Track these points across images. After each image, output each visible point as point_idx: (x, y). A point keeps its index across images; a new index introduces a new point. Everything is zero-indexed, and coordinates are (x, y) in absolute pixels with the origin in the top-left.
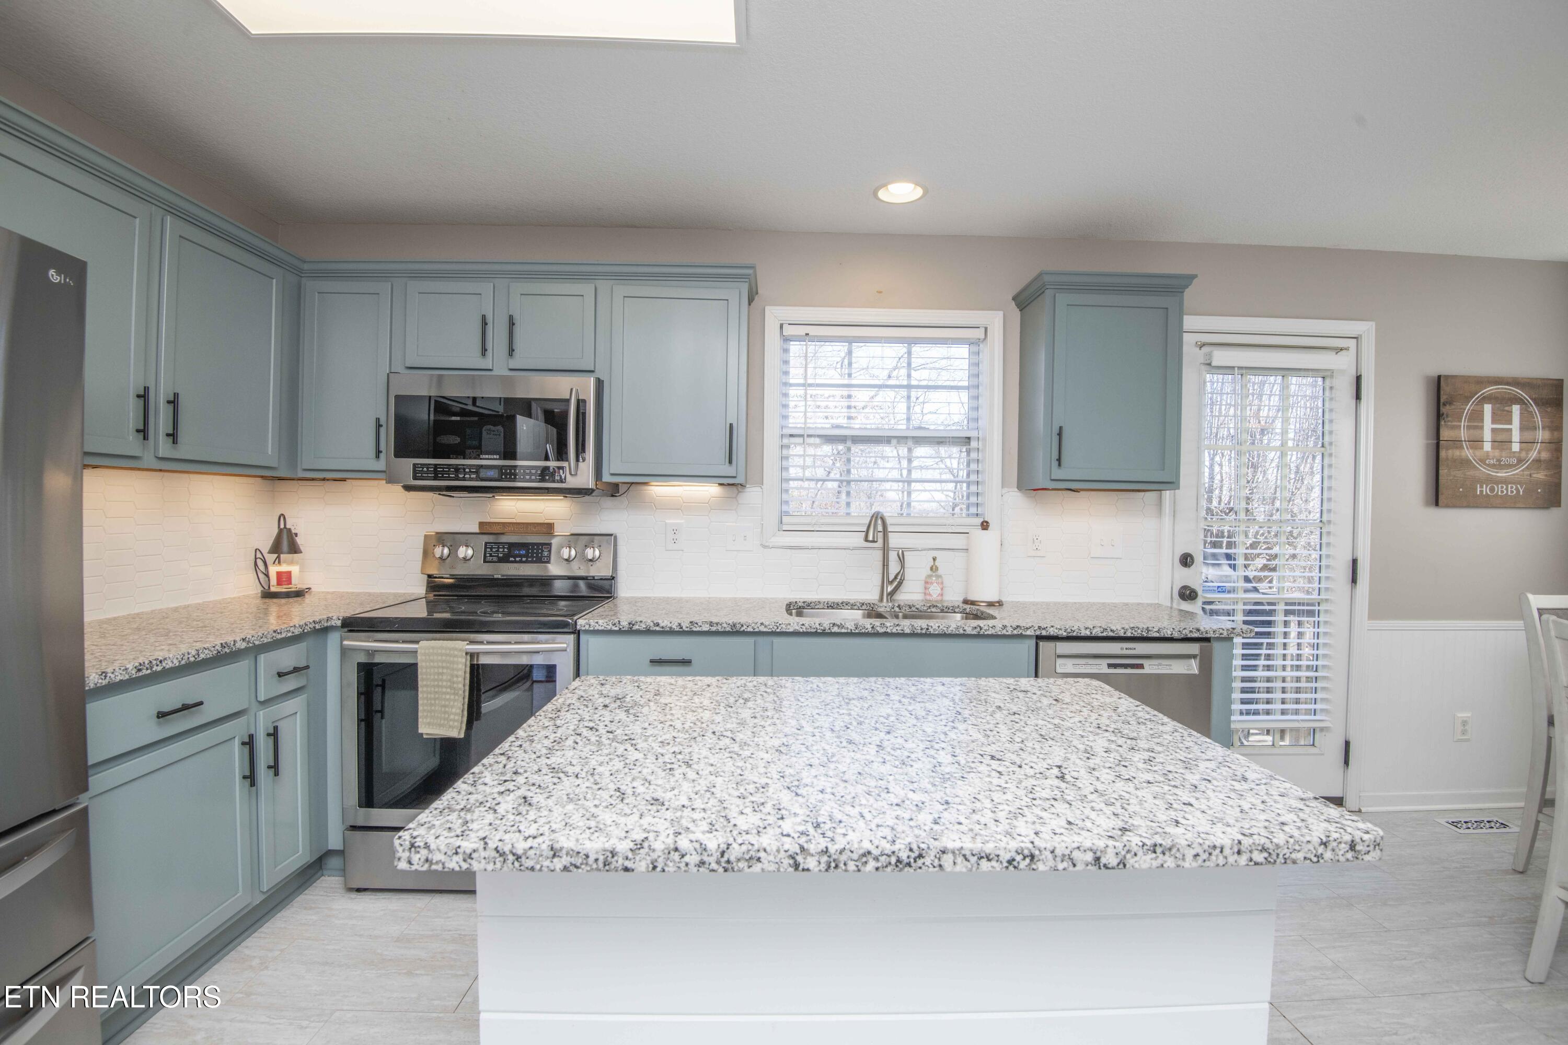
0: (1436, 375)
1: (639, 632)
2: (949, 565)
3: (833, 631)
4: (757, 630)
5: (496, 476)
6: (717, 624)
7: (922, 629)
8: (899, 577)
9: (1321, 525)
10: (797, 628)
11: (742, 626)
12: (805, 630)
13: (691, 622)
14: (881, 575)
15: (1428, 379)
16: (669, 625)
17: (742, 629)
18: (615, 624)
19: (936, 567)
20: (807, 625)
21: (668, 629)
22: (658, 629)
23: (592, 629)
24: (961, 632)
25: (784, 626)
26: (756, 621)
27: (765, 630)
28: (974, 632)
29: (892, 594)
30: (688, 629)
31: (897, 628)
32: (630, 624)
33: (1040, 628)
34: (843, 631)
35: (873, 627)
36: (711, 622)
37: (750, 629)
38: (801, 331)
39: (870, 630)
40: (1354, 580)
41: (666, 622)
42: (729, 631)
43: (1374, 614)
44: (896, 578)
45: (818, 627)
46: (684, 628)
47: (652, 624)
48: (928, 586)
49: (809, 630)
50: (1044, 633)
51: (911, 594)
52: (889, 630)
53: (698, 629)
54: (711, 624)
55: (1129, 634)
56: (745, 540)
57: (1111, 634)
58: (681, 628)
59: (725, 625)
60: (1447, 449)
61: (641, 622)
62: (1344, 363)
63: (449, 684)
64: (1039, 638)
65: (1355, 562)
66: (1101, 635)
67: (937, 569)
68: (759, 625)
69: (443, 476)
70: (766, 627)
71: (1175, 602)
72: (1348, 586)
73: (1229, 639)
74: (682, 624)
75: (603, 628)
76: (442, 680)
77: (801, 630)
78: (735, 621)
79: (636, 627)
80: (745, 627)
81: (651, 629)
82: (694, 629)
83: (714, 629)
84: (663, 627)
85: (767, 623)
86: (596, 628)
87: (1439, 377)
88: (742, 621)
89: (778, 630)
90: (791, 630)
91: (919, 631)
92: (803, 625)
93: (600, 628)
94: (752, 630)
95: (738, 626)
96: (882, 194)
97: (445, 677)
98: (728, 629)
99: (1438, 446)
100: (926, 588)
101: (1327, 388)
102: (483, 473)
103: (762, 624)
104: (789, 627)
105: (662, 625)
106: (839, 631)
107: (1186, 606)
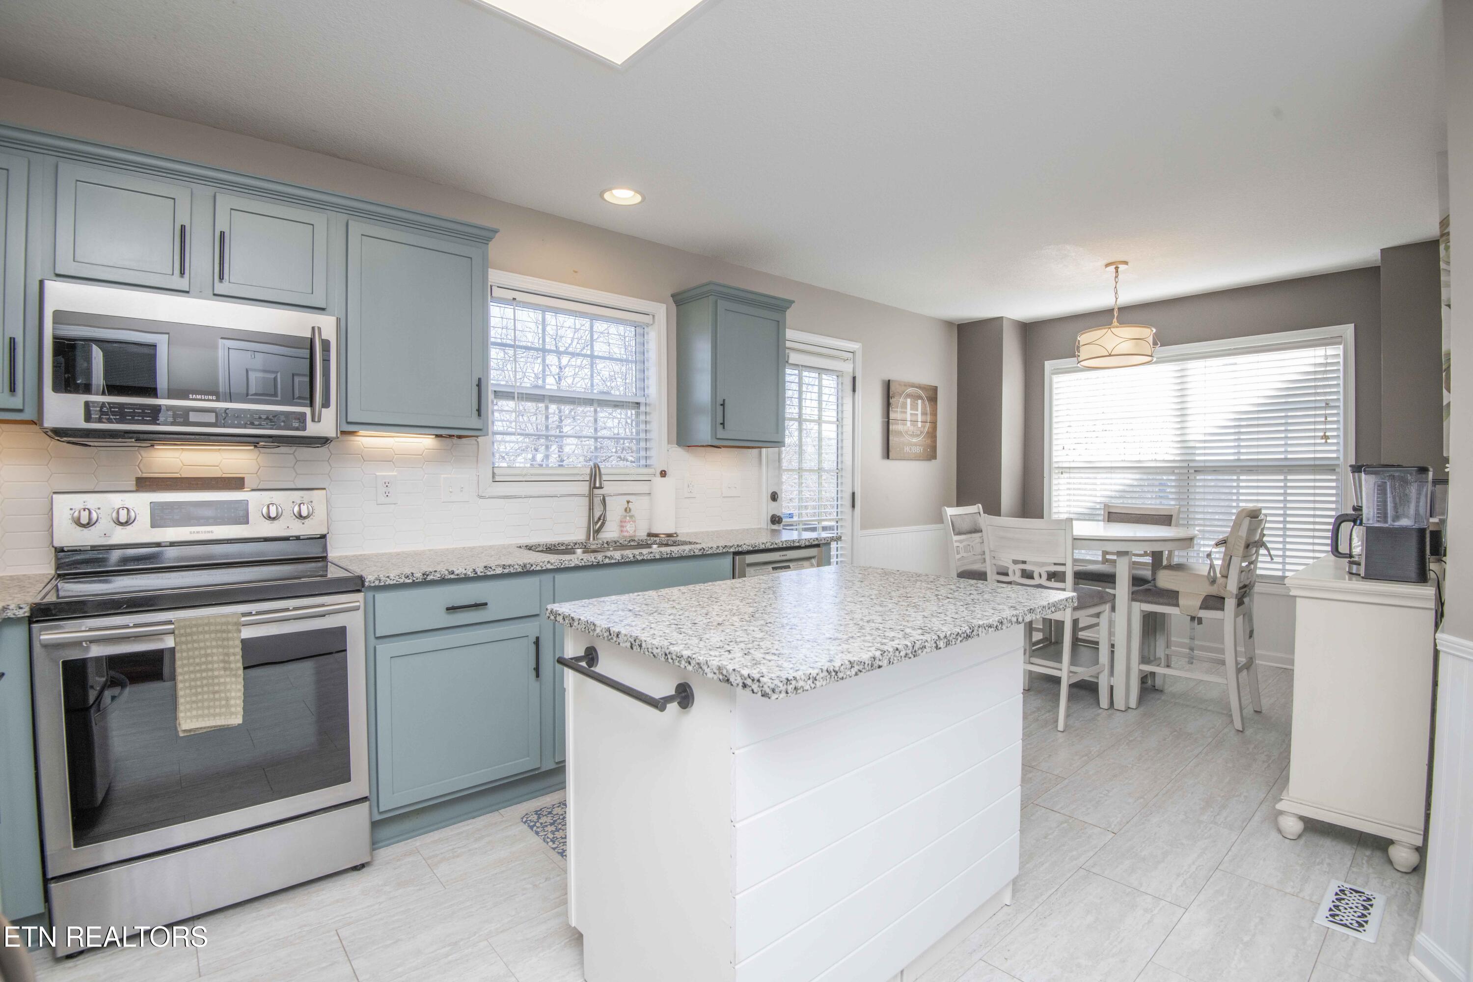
0: (887, 379)
1: (434, 583)
2: (639, 506)
3: (605, 562)
4: (544, 568)
5: (213, 420)
6: (509, 566)
7: (667, 554)
8: (602, 518)
9: (837, 471)
10: (577, 563)
11: (532, 565)
12: (583, 564)
13: (485, 567)
14: (587, 518)
15: (884, 381)
16: (464, 572)
17: (532, 568)
18: (408, 576)
19: (629, 508)
20: (585, 560)
21: (463, 576)
22: (452, 576)
23: (383, 584)
24: (692, 554)
25: (567, 562)
26: (543, 560)
27: (552, 567)
28: (700, 553)
29: (598, 531)
30: (483, 574)
31: (651, 555)
32: (423, 575)
33: (738, 545)
34: (613, 561)
35: (634, 556)
36: (504, 565)
37: (538, 568)
38: (510, 295)
39: (632, 558)
40: (853, 506)
41: (460, 569)
42: (520, 572)
43: (863, 527)
44: (599, 519)
45: (594, 560)
46: (479, 573)
47: (447, 573)
48: (624, 524)
49: (587, 564)
50: (740, 549)
51: (611, 532)
52: (645, 558)
53: (492, 573)
54: (504, 567)
55: (784, 546)
56: (462, 491)
57: (776, 546)
58: (476, 573)
59: (516, 567)
60: (893, 425)
61: (436, 571)
62: (847, 368)
63: (222, 665)
64: (736, 554)
65: (853, 494)
66: (770, 547)
67: (630, 510)
68: (546, 563)
69: (133, 419)
70: (552, 564)
71: (769, 525)
72: (851, 509)
73: (829, 544)
74: (477, 570)
75: (395, 582)
76: (211, 662)
77: (581, 564)
78: (525, 562)
79: (430, 578)
80: (534, 566)
81: (446, 577)
82: (489, 573)
83: (506, 571)
84: (458, 575)
85: (553, 561)
86: (387, 583)
87: (889, 381)
88: (532, 562)
89: (562, 566)
90: (573, 565)
91: (665, 556)
92: (582, 559)
93: (392, 582)
94: (540, 569)
95: (528, 566)
96: (607, 196)
97: (215, 658)
98: (520, 570)
99: (888, 423)
100: (622, 526)
101: (840, 383)
102: (193, 417)
103: (549, 562)
104: (571, 562)
105: (456, 572)
106: (609, 562)
107: (775, 527)
